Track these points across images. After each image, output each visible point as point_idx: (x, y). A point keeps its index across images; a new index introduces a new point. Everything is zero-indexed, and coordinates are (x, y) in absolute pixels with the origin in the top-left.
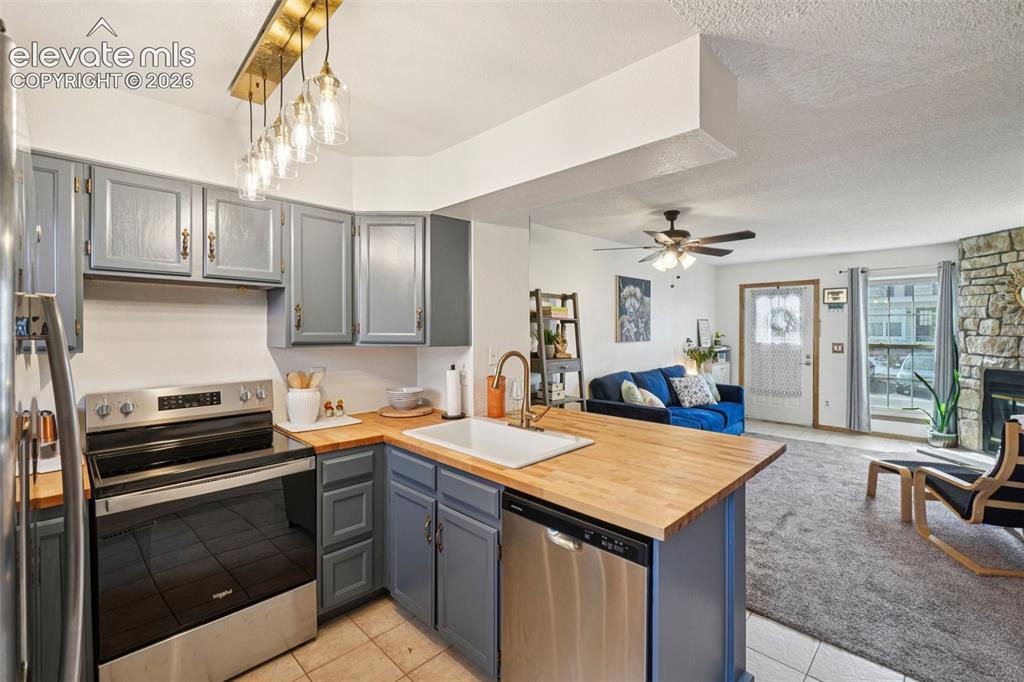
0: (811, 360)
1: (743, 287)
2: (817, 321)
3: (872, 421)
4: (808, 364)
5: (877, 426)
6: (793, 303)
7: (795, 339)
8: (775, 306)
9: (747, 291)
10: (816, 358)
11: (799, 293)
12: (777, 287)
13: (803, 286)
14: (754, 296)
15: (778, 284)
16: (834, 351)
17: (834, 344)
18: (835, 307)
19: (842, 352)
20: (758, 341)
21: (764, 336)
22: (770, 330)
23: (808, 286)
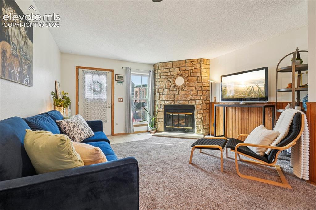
0: (111, 106)
1: (78, 68)
2: (113, 88)
3: (134, 127)
4: (109, 107)
5: (136, 129)
6: (103, 79)
7: (104, 96)
8: (95, 80)
9: (80, 70)
10: (113, 105)
11: (106, 75)
12: (96, 70)
13: (107, 72)
14: (84, 73)
15: (96, 69)
16: (120, 101)
17: (119, 98)
18: (120, 83)
19: (122, 101)
20: (86, 97)
21: (89, 95)
22: (92, 91)
23: (109, 72)
